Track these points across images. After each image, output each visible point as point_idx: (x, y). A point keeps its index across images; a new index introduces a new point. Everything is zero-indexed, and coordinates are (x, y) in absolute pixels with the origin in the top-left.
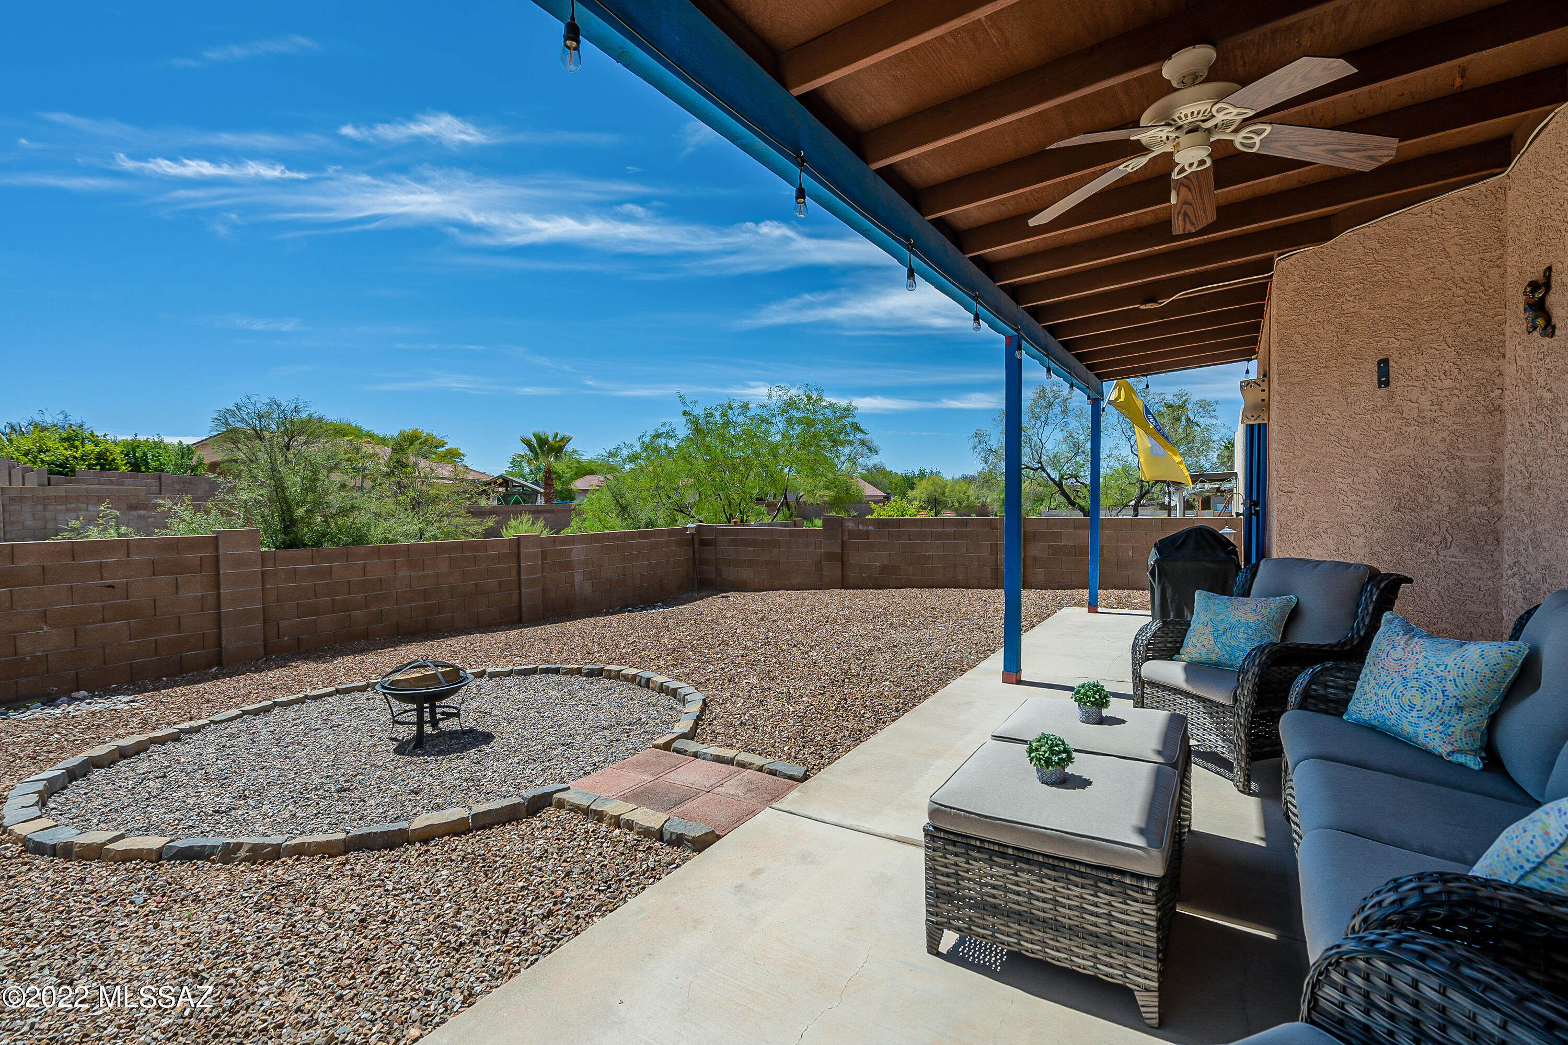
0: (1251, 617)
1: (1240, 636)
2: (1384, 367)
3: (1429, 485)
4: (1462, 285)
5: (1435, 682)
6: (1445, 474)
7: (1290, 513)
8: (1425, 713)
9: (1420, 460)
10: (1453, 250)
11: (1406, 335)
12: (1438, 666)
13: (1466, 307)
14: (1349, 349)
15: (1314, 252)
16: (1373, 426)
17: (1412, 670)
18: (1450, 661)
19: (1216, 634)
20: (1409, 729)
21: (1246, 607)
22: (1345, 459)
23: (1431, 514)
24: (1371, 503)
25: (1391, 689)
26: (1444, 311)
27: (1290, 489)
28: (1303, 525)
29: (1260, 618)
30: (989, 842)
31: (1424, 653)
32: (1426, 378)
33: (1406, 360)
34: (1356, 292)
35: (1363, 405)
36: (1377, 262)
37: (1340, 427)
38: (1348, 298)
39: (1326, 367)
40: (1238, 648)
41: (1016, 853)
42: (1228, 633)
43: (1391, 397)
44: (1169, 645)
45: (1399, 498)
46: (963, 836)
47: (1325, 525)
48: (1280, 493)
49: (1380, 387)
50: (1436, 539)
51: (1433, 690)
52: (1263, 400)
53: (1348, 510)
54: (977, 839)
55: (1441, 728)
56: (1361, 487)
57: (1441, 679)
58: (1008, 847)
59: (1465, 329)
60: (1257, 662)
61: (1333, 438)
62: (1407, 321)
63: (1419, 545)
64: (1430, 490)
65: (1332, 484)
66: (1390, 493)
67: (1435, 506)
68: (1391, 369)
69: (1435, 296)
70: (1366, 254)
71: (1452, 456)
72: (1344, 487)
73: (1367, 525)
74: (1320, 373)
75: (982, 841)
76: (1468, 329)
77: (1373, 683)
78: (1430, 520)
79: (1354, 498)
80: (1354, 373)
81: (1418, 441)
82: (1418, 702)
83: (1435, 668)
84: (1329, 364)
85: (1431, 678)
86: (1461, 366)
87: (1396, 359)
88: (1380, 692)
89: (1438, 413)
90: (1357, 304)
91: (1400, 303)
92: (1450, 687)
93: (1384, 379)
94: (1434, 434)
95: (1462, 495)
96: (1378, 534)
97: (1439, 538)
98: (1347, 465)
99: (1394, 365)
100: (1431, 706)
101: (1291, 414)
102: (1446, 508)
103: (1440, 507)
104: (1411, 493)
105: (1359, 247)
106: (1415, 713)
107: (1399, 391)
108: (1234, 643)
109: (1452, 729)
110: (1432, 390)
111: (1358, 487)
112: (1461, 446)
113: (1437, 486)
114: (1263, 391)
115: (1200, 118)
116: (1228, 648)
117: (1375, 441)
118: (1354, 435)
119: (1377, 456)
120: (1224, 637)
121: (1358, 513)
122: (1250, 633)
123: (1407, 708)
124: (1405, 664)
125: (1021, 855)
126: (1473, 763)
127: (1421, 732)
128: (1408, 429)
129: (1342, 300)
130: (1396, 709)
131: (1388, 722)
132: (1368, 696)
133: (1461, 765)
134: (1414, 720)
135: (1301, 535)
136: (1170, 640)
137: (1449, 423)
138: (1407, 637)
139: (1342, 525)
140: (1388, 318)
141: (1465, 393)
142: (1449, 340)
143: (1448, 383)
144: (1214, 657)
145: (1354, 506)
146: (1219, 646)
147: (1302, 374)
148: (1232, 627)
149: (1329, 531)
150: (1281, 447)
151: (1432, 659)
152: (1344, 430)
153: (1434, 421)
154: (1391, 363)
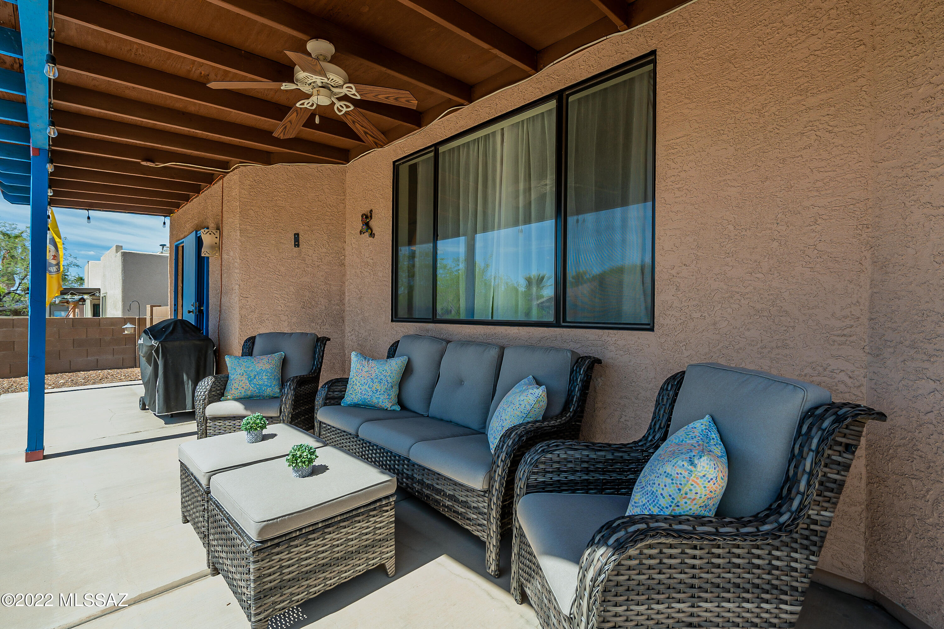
0: (267, 366)
1: (264, 378)
2: (297, 237)
3: (317, 296)
4: (330, 207)
5: (383, 378)
6: (324, 291)
7: (247, 309)
8: (382, 392)
9: (313, 284)
10: (326, 190)
11: (307, 224)
12: (383, 371)
13: (331, 217)
14: (280, 224)
15: (261, 168)
16: (292, 265)
17: (374, 375)
18: (386, 368)
19: (250, 379)
20: (375, 401)
21: (263, 361)
22: (278, 281)
23: (318, 309)
24: (291, 305)
25: (367, 385)
26: (323, 217)
27: (247, 296)
28: (255, 316)
29: (271, 366)
30: (305, 528)
31: (376, 367)
32: (316, 246)
33: (307, 236)
34: (283, 197)
35: (287, 254)
36: (294, 185)
37: (275, 264)
38: (279, 198)
39: (268, 232)
40: (263, 385)
41: (324, 524)
42: (257, 377)
43: (300, 253)
44: (218, 392)
45: (304, 302)
46: (285, 535)
47: (267, 316)
48: (242, 298)
49: (295, 247)
50: (320, 321)
51: (383, 381)
52: (216, 243)
53: (279, 308)
54: (296, 531)
55: (388, 397)
56: (286, 296)
57: (385, 376)
58: (317, 523)
59: (331, 227)
60: (292, 388)
61: (271, 270)
62: (307, 217)
63: (312, 324)
64: (317, 299)
65: (271, 294)
66: (300, 299)
67: (320, 306)
68: (300, 239)
69: (319, 209)
70: (288, 179)
71: (326, 283)
72: (277, 296)
73: (289, 315)
74: (264, 234)
75: (300, 530)
76: (333, 228)
77: (358, 384)
78: (317, 312)
79: (283, 301)
80: (283, 237)
81: (312, 275)
82: (379, 388)
83: (383, 372)
84: (269, 230)
85: (382, 377)
86: (329, 243)
87: (302, 235)
88: (363, 388)
89: (320, 263)
90: (284, 203)
91: (304, 208)
92: (389, 379)
93: (297, 243)
94: (319, 272)
95: (330, 301)
96: (294, 320)
97: (321, 321)
98: (279, 284)
99: (302, 237)
100: (383, 389)
101: (248, 254)
102: (324, 307)
103: (321, 306)
104: (309, 300)
105: (285, 175)
106: (378, 393)
107: (303, 250)
108: (261, 382)
109: (391, 396)
110: (318, 252)
111: (284, 296)
112: (330, 279)
113: (320, 297)
114: (216, 238)
115: (332, 84)
116: (258, 386)
117: (293, 273)
118: (283, 269)
119: (294, 281)
120: (255, 380)
121: (284, 309)
122: (269, 375)
123: (375, 392)
124: (370, 373)
125: (327, 523)
126: (398, 408)
127: (380, 401)
128: (308, 269)
129: (276, 198)
130: (371, 393)
131: (366, 400)
132: (357, 391)
133: (394, 410)
134: (378, 396)
135: (253, 322)
136: (219, 388)
137: (325, 268)
138: (366, 361)
139: (276, 315)
140: (299, 214)
141: (331, 255)
142: (325, 231)
143: (324, 250)
144: (249, 393)
145: (282, 306)
146: (253, 386)
147: (254, 233)
148: (258, 374)
149: (269, 319)
150: (242, 272)
151: (381, 368)
152: (277, 266)
153: (318, 266)
154: (300, 236)
